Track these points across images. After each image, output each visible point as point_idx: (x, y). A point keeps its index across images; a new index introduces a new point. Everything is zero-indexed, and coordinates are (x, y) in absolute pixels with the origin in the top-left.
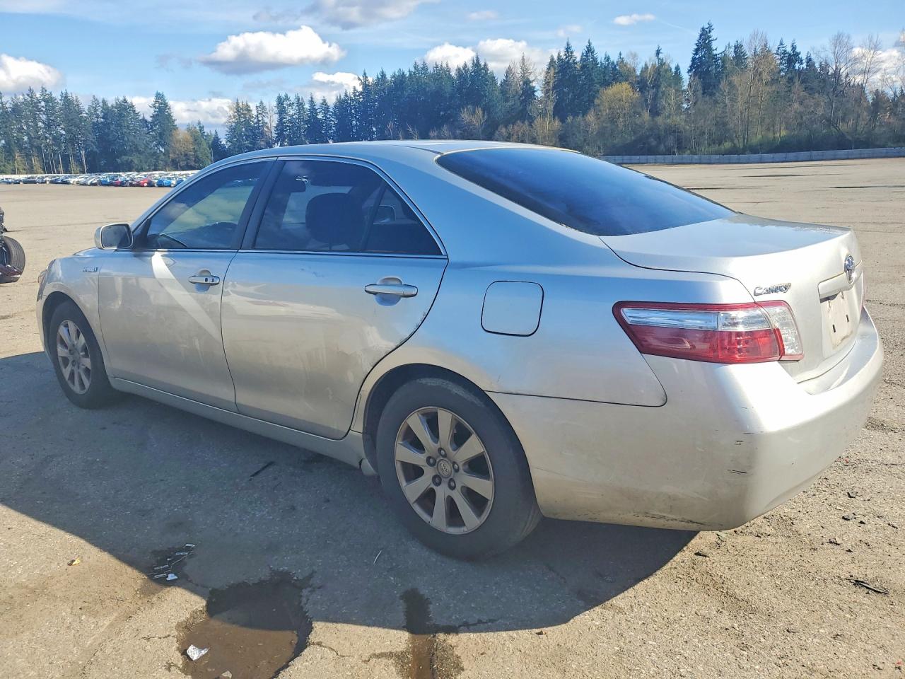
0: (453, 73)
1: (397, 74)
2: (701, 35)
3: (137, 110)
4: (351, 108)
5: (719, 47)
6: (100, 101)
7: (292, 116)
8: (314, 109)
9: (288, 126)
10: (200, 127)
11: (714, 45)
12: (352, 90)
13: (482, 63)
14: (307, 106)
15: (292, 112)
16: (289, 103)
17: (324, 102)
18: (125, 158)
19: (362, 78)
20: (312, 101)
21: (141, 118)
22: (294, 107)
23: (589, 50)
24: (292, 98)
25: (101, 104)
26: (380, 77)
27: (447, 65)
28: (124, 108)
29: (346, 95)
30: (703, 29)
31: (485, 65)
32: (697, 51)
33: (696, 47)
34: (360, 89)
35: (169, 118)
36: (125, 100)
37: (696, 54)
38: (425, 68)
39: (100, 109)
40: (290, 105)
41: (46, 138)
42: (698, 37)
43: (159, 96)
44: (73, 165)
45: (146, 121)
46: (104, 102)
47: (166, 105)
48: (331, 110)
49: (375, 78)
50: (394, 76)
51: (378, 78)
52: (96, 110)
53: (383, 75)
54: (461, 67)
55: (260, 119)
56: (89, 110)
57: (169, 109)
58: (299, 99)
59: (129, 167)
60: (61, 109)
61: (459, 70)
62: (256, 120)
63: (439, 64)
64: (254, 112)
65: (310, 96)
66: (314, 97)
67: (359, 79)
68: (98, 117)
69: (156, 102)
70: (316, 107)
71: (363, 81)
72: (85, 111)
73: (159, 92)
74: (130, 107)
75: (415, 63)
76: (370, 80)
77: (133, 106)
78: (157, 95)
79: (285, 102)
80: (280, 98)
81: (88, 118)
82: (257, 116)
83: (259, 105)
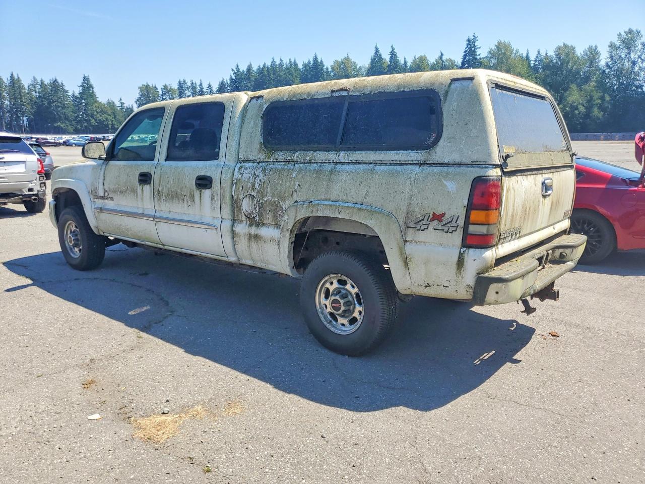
0: (300, 66)
2: (468, 45)
3: (66, 88)
6: (39, 80)
8: (202, 91)
10: (121, 103)
11: (478, 52)
12: (228, 78)
13: (319, 61)
14: (198, 89)
15: (188, 94)
16: (186, 86)
17: (210, 86)
18: (56, 124)
19: (235, 70)
20: (201, 85)
21: (70, 94)
22: (190, 89)
23: (393, 55)
24: (189, 84)
25: (40, 83)
26: (248, 68)
27: (295, 61)
29: (224, 82)
30: (469, 40)
31: (322, 62)
32: (465, 56)
33: (464, 54)
34: (233, 77)
35: (93, 96)
36: (56, 80)
38: (281, 64)
39: (38, 87)
40: (188, 88)
42: (465, 46)
43: (86, 79)
45: (75, 97)
46: (42, 82)
47: (91, 87)
49: (244, 70)
50: (258, 69)
52: (35, 87)
53: (251, 68)
54: (307, 62)
55: (164, 97)
56: (29, 87)
57: (93, 89)
58: (193, 84)
59: (57, 131)
60: (6, 87)
61: (304, 65)
62: (161, 99)
64: (161, 93)
65: (200, 82)
66: (203, 83)
67: (233, 70)
68: (36, 93)
69: (83, 83)
70: (204, 90)
71: (236, 71)
72: (27, 88)
73: (86, 75)
74: (59, 86)
75: (273, 59)
76: (241, 70)
77: (62, 85)
78: (84, 78)
79: (184, 87)
80: (180, 83)
81: (28, 93)
82: (162, 95)
83: (163, 87)
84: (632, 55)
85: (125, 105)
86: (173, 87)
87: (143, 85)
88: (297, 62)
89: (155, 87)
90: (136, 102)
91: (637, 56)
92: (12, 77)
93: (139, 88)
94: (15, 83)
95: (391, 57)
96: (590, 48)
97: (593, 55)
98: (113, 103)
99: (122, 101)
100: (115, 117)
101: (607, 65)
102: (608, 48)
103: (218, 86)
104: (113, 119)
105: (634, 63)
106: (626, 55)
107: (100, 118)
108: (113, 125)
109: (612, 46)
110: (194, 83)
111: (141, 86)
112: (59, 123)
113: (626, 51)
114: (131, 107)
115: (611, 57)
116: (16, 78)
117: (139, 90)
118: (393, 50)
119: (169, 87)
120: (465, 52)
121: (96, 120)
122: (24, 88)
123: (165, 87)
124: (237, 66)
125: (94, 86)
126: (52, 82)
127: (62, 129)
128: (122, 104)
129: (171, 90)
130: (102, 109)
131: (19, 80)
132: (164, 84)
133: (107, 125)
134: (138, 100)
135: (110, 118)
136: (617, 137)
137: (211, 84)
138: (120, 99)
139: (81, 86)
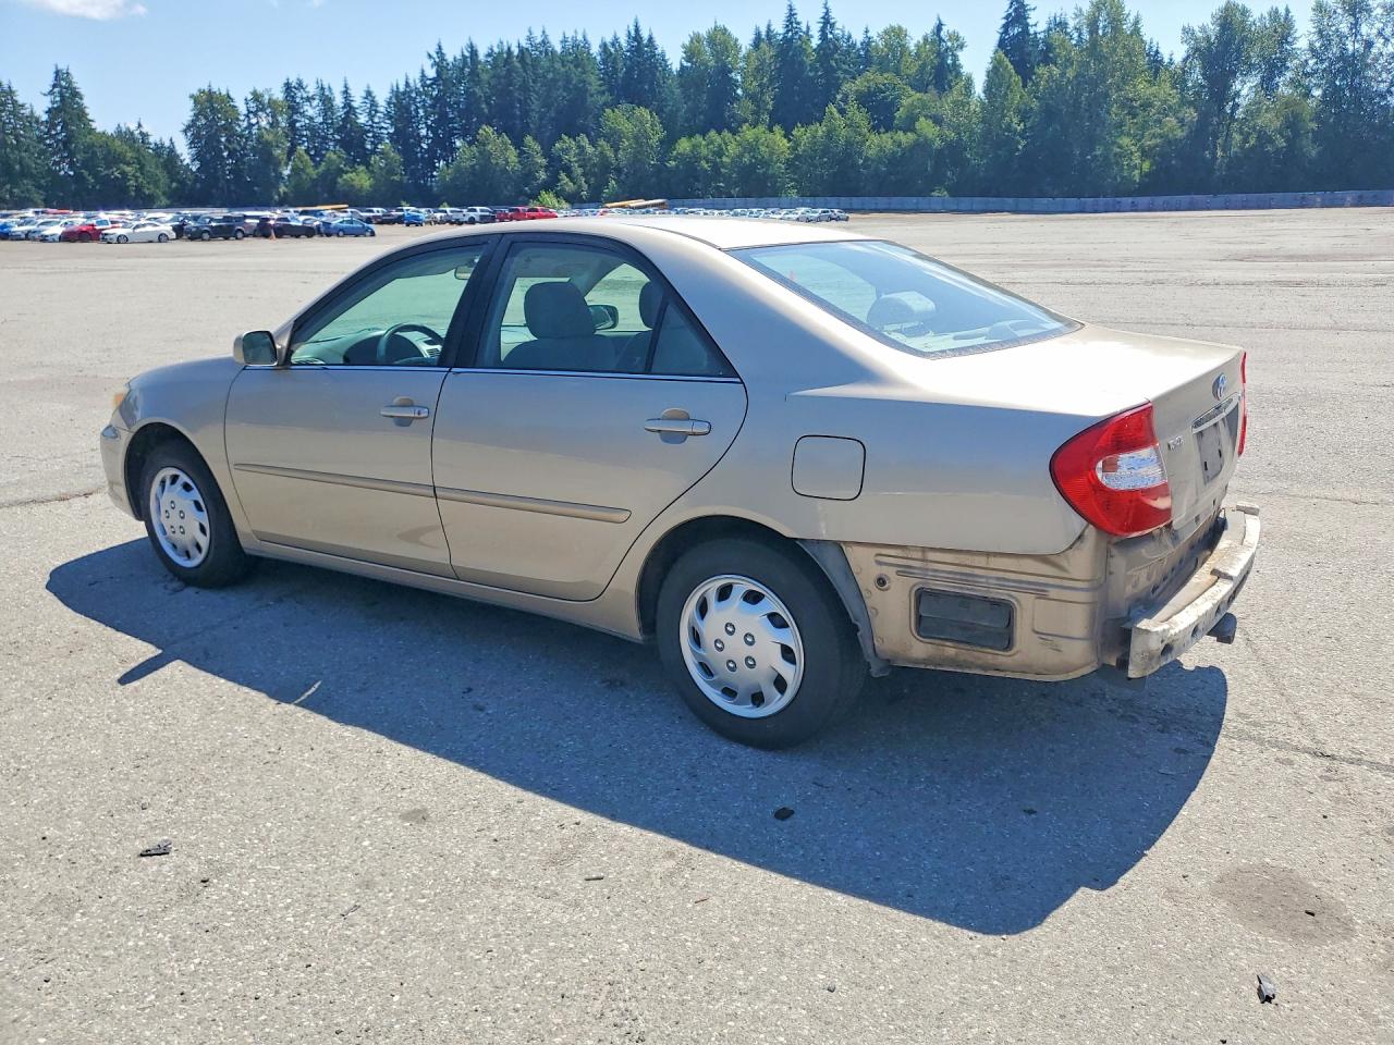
0: (595, 50)
1: (496, 50)
3: (20, 99)
4: (417, 108)
5: (1038, 22)
7: (311, 119)
8: (351, 107)
9: (303, 136)
11: (1033, 18)
12: (418, 75)
13: (645, 35)
14: (339, 101)
15: (311, 112)
16: (305, 95)
17: (369, 93)
19: (435, 56)
20: (346, 92)
21: (27, 113)
22: (315, 103)
23: (827, 21)
24: (312, 90)
26: (467, 54)
27: (584, 37)
29: (407, 84)
31: (651, 39)
32: (1006, 27)
33: (1004, 21)
34: (431, 73)
35: (81, 115)
37: (1006, 32)
38: (546, 43)
40: (309, 99)
43: (62, 75)
45: (37, 121)
47: (75, 94)
48: (382, 109)
49: (459, 57)
50: (489, 55)
51: (463, 55)
53: (474, 53)
54: (609, 40)
55: (254, 121)
57: (81, 99)
58: (323, 89)
61: (604, 46)
62: (245, 124)
63: (570, 35)
64: (243, 109)
65: (343, 84)
66: (350, 85)
67: (430, 56)
69: (54, 86)
70: (355, 104)
71: (437, 60)
73: (60, 67)
74: (6, 93)
75: (530, 31)
76: (450, 59)
77: (11, 92)
78: (57, 72)
79: (299, 95)
80: (288, 86)
82: (247, 116)
83: (250, 97)
84: (1364, 29)
85: (151, 140)
86: (274, 98)
87: (199, 90)
88: (589, 38)
89: (229, 96)
90: (185, 131)
91: (1375, 31)
93: (192, 96)
95: (823, 30)
96: (1274, 14)
97: (1282, 27)
98: (132, 133)
99: (144, 130)
100: (142, 168)
101: (1312, 49)
102: (1311, 14)
103: (389, 95)
104: (138, 174)
105: (1369, 45)
106: (1351, 29)
107: (109, 171)
108: (138, 189)
109: (1320, 8)
110: (326, 86)
111: (195, 92)
113: (1352, 20)
114: (167, 144)
115: (1320, 32)
117: (191, 103)
118: (827, 13)
119: (266, 97)
120: (1007, 18)
121: (95, 175)
123: (257, 97)
124: (440, 48)
125: (82, 91)
128: (144, 136)
129: (272, 103)
130: (110, 150)
132: (252, 90)
133: (124, 190)
134: (188, 127)
135: (130, 170)
136: (1349, 199)
137: (371, 89)
138: (140, 125)
139: (51, 93)
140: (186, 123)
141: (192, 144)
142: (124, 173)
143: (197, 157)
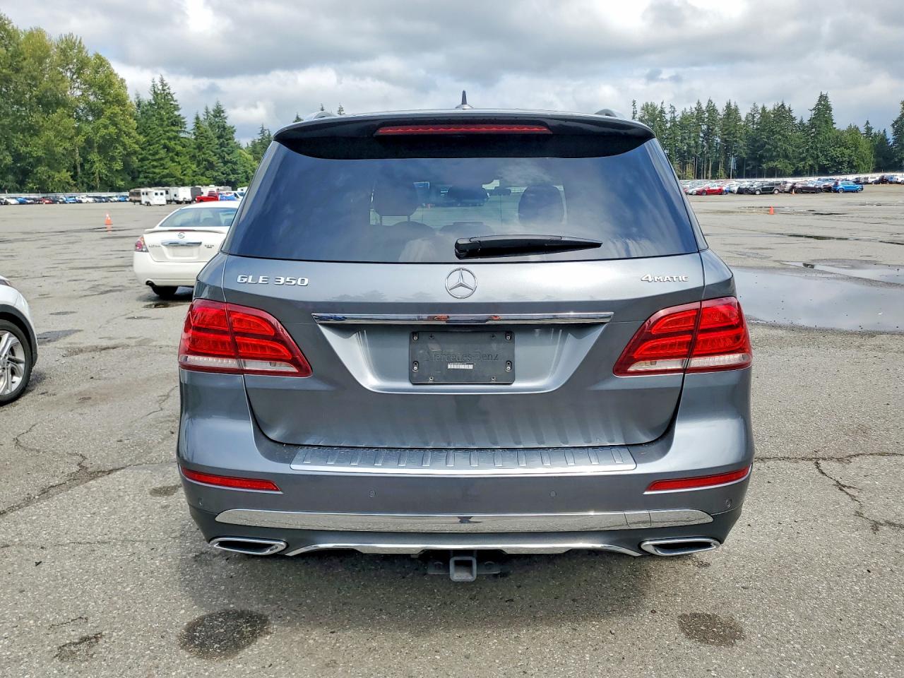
3: (793, 115)
6: (760, 107)
18: (772, 164)
21: (797, 122)
25: (760, 111)
28: (782, 113)
35: (829, 120)
36: (783, 105)
39: (758, 116)
41: (703, 146)
43: (823, 98)
44: (721, 171)
45: (803, 125)
46: (764, 109)
47: (828, 108)
52: (754, 117)
56: (747, 118)
57: (831, 111)
59: (772, 173)
60: (721, 119)
68: (753, 124)
69: (818, 105)
72: (743, 119)
73: (824, 93)
74: (787, 112)
77: (790, 111)
78: (821, 97)
81: (744, 126)
85: (873, 131)
90: (893, 125)
92: (728, 106)
94: (731, 112)
98: (858, 129)
99: (870, 126)
100: (857, 148)
107: (834, 153)
112: (776, 163)
116: (733, 107)
122: (740, 120)
125: (832, 107)
126: (776, 108)
127: (778, 170)
128: (869, 129)
130: (839, 141)
131: (736, 110)
134: (896, 122)
135: (847, 152)
138: (868, 123)
139: (814, 109)
140: (895, 120)
141: (895, 133)
142: (843, 154)
143: (896, 141)
